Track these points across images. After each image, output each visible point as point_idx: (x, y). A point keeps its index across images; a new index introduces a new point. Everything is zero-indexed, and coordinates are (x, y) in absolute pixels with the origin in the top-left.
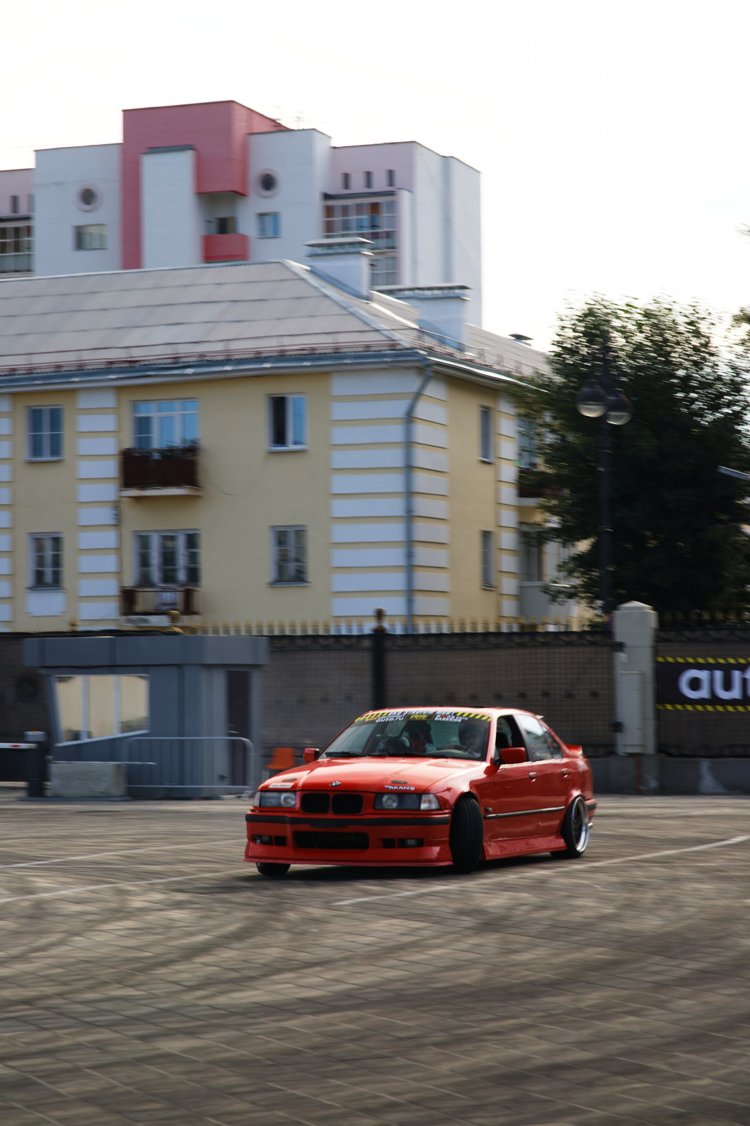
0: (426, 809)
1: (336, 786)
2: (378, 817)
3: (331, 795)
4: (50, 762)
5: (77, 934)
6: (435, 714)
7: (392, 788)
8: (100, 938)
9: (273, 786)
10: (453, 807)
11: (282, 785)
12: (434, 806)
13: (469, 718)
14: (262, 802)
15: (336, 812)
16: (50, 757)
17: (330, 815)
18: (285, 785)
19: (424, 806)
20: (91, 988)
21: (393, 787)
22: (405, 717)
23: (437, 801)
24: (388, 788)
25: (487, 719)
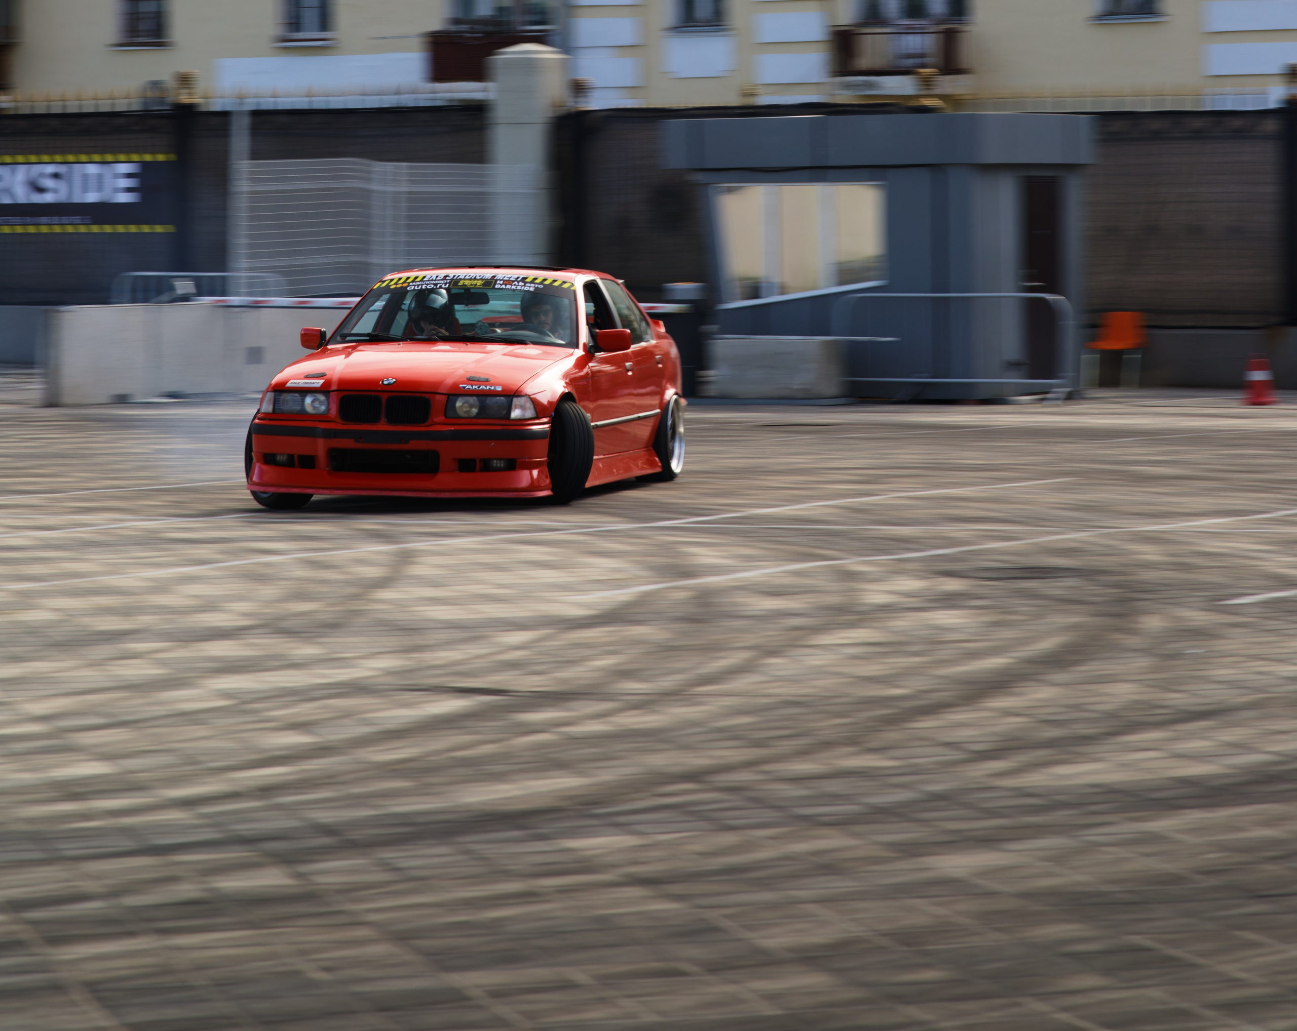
0: (518, 418)
1: (389, 384)
2: (453, 429)
3: (384, 397)
4: (710, 336)
5: (773, 652)
6: (493, 280)
7: (470, 387)
8: (816, 660)
9: (292, 383)
10: (553, 414)
11: (306, 383)
12: (530, 413)
13: (545, 285)
14: (276, 407)
15: (392, 420)
16: (714, 328)
17: (383, 426)
18: (310, 383)
19: (516, 414)
20: (803, 753)
21: (472, 386)
22: (450, 283)
23: (532, 406)
24: (464, 387)
25: (570, 287)
